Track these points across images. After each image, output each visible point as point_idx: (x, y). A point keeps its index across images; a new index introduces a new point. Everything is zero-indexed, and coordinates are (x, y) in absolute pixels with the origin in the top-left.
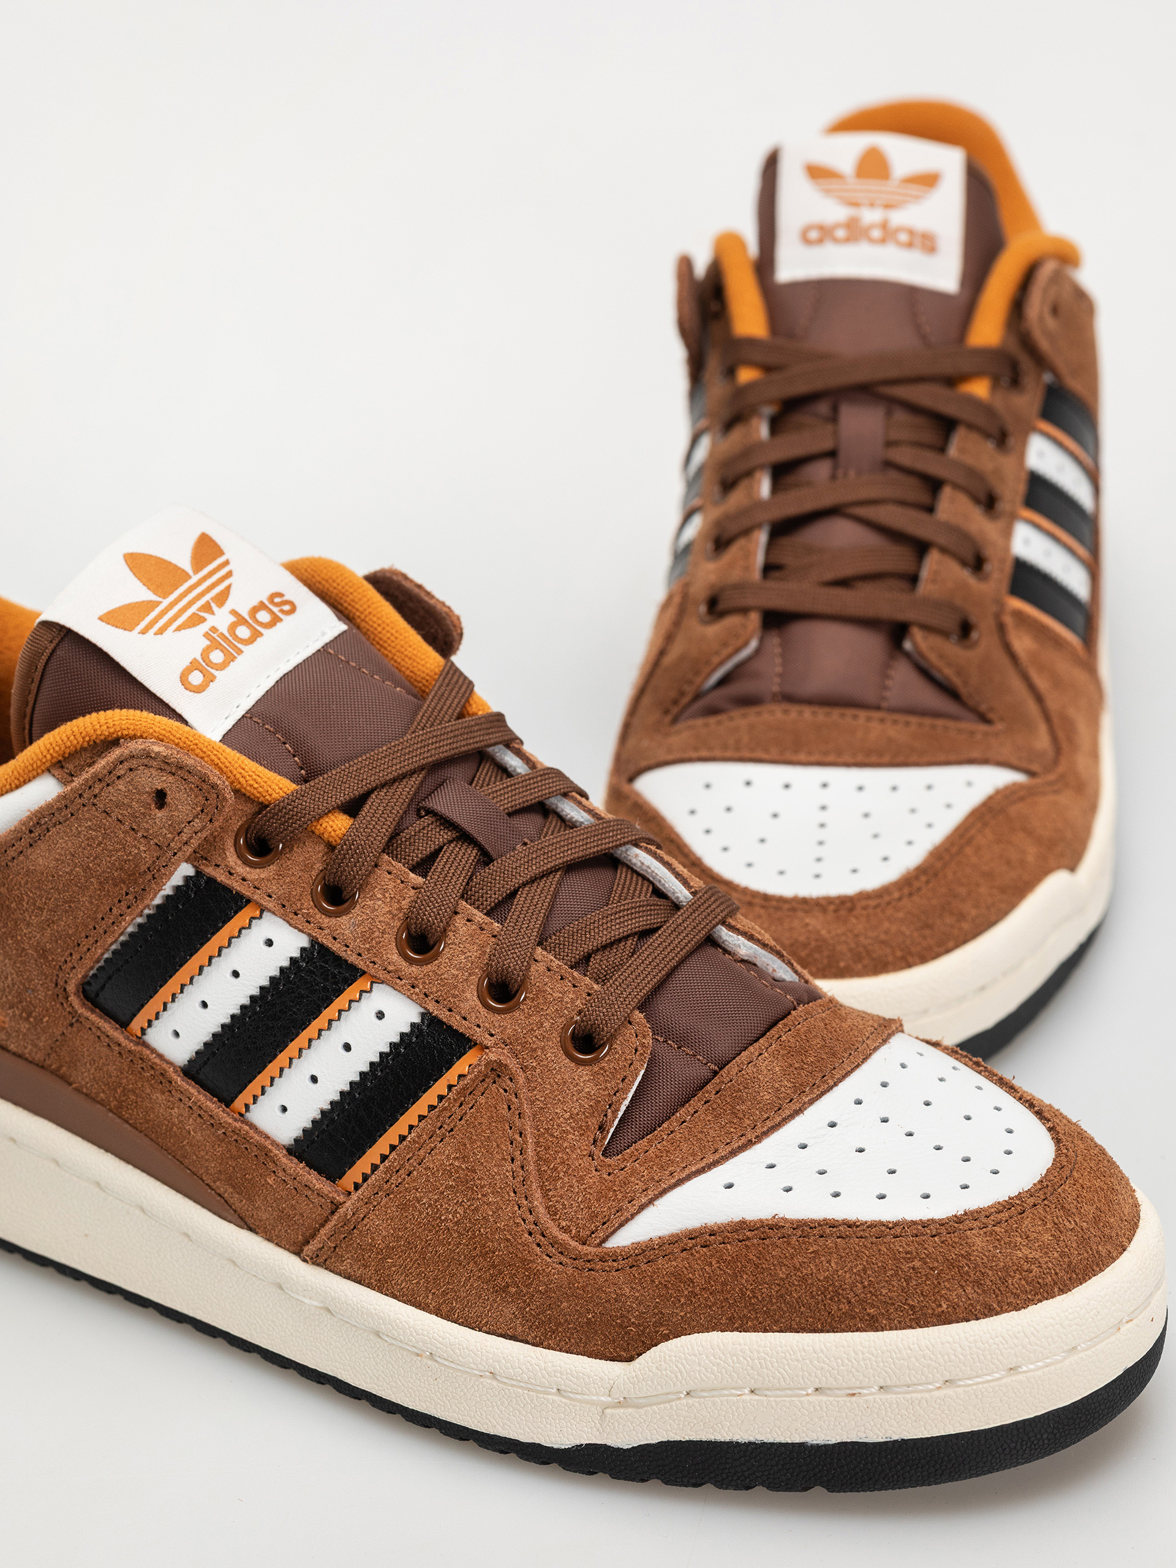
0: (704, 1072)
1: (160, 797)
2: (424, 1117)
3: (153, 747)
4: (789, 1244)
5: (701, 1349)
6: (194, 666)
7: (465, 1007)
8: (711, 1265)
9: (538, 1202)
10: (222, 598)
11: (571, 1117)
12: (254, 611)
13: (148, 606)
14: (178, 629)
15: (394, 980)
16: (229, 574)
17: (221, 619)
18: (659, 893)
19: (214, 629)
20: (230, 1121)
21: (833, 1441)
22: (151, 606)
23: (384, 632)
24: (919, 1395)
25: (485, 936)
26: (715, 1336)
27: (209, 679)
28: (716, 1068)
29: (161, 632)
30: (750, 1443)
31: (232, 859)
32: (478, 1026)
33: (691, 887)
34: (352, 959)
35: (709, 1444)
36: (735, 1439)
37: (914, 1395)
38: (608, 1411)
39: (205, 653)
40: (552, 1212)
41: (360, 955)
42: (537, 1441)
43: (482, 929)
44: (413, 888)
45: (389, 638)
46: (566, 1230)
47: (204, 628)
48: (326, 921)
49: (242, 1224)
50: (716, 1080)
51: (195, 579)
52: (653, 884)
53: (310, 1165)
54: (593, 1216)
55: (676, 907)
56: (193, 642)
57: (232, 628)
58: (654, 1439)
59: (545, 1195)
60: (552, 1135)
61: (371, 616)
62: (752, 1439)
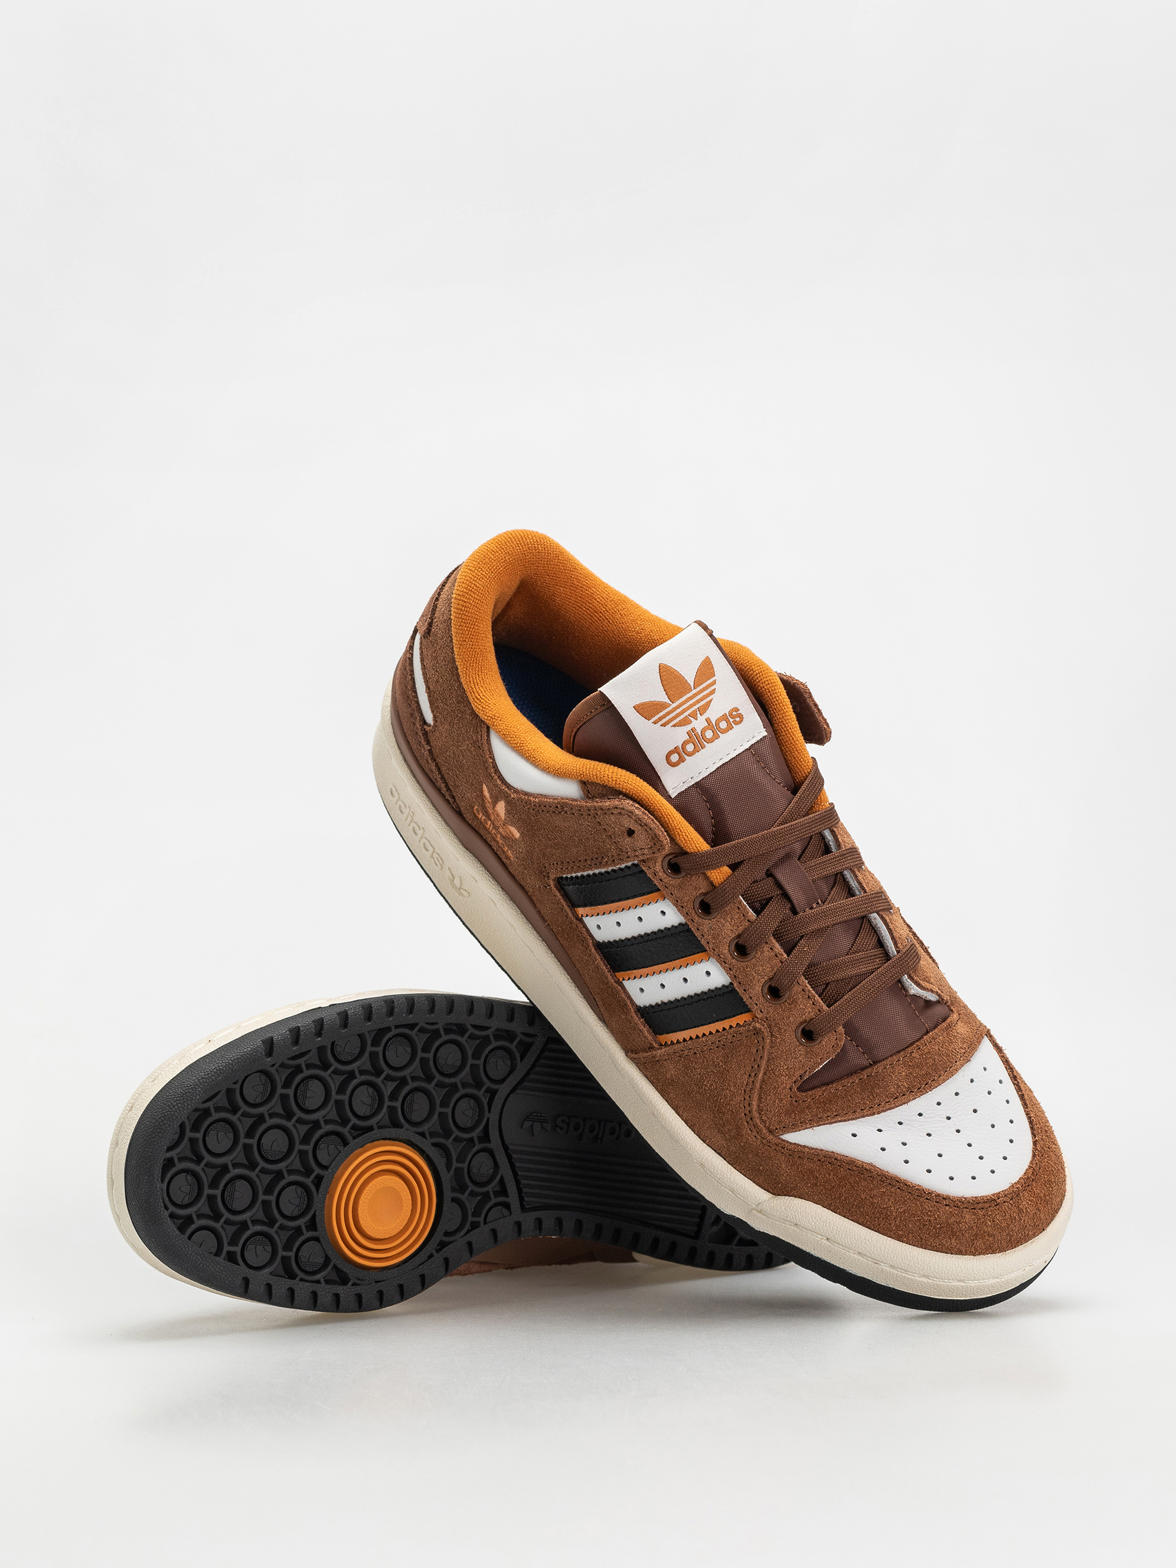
0: (866, 1063)
1: (631, 833)
2: (712, 1033)
3: (636, 811)
4: (872, 1182)
5: (810, 1212)
6: (676, 750)
7: (753, 993)
8: (830, 1174)
9: (755, 1103)
10: (703, 710)
11: (787, 1069)
12: (718, 721)
13: (662, 706)
14: (674, 726)
15: (722, 962)
16: (713, 692)
17: (699, 724)
18: (880, 944)
19: (693, 730)
20: (612, 981)
21: (859, 1275)
22: (663, 706)
23: (786, 736)
24: (909, 1276)
25: (776, 961)
26: (818, 1209)
27: (681, 760)
28: (872, 1063)
29: (664, 725)
30: (818, 1258)
31: (658, 867)
32: (756, 1004)
33: (898, 947)
34: (703, 942)
35: (798, 1249)
36: (811, 1253)
37: (907, 1276)
38: (754, 1211)
39: (685, 744)
40: (760, 1111)
41: (708, 943)
42: (714, 1203)
43: (776, 956)
44: (748, 921)
45: (787, 741)
46: (764, 1122)
47: (689, 728)
48: (696, 918)
49: (602, 1018)
50: (869, 1070)
51: (694, 691)
52: (879, 937)
53: (647, 1021)
54: (779, 1122)
55: (887, 957)
56: (679, 736)
57: (703, 731)
58: (772, 1233)
59: (760, 1099)
60: (774, 1074)
61: (782, 724)
62: (820, 1257)
